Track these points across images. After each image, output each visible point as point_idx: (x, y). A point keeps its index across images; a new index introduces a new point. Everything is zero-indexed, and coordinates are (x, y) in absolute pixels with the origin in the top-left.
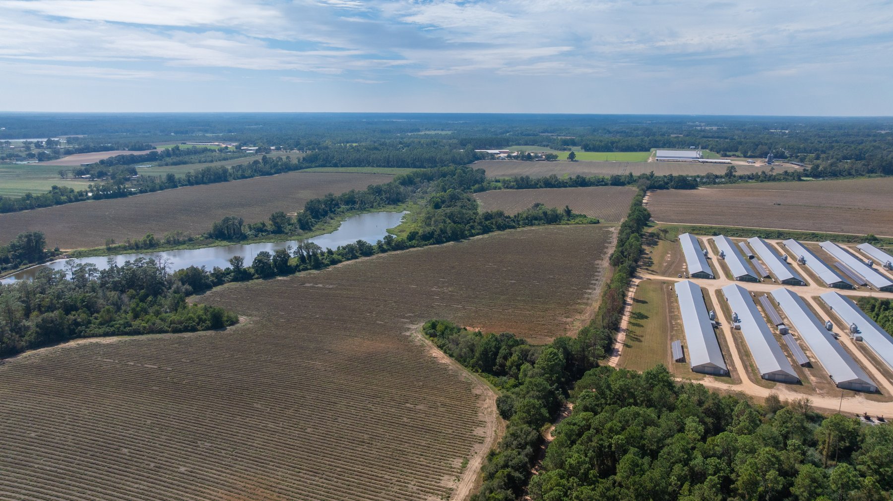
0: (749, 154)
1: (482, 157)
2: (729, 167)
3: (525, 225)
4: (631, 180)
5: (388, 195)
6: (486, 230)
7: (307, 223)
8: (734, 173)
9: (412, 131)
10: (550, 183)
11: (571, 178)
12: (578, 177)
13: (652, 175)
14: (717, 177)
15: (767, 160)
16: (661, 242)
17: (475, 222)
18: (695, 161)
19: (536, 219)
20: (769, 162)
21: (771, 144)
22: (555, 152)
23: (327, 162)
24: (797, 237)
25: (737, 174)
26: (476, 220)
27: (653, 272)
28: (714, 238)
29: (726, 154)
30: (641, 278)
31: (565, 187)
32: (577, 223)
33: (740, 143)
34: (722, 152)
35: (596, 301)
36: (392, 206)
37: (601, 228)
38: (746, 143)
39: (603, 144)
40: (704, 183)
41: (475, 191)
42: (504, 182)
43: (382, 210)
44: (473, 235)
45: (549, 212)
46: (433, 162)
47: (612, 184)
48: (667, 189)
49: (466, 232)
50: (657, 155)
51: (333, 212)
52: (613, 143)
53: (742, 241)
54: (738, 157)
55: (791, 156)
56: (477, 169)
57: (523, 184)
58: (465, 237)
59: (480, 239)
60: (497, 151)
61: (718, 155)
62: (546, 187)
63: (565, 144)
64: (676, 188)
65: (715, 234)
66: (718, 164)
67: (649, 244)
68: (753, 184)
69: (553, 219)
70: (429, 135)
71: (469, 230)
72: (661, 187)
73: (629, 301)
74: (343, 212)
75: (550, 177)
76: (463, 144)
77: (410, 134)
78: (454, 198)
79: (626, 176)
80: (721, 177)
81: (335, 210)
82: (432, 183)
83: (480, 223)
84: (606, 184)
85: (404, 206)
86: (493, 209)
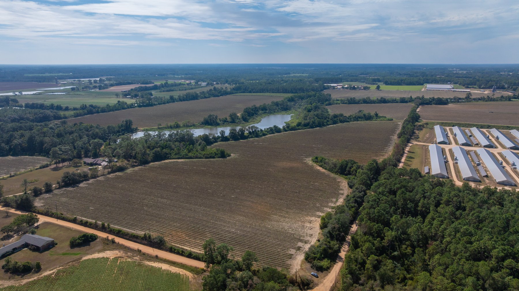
0: (482, 87)
1: (328, 88)
2: (467, 94)
3: (354, 120)
4: (411, 100)
5: (282, 106)
6: (335, 123)
7: (246, 118)
8: (470, 97)
9: (286, 74)
10: (366, 101)
11: (378, 99)
12: (382, 98)
13: (423, 97)
14: (460, 99)
15: (492, 90)
16: (424, 129)
17: (329, 119)
18: (449, 90)
19: (360, 118)
20: (493, 91)
21: (498, 81)
22: (368, 86)
24: (498, 128)
25: (472, 97)
26: (330, 118)
27: (419, 141)
28: (452, 128)
29: (468, 87)
30: (413, 143)
31: (375, 103)
32: (381, 120)
33: (478, 80)
34: (466, 86)
35: (390, 152)
36: (284, 112)
37: (393, 123)
38: (482, 81)
39: (396, 81)
40: (452, 102)
41: (326, 105)
42: (342, 100)
44: (328, 125)
45: (367, 115)
46: (302, 90)
47: (400, 102)
48: (431, 104)
49: (325, 123)
50: (427, 87)
51: (257, 114)
52: (402, 80)
53: (467, 129)
54: (475, 88)
55: (508, 87)
56: (326, 94)
57: (352, 102)
58: (324, 126)
59: (332, 127)
60: (336, 85)
61: (463, 87)
62: (364, 103)
63: (374, 81)
64: (436, 104)
65: (453, 126)
66: (462, 91)
67: (418, 130)
68: (480, 102)
69: (368, 118)
70: (296, 76)
71: (326, 122)
72: (427, 104)
73: (406, 152)
74: (261, 114)
75: (367, 98)
76: (317, 80)
77: (285, 76)
78: (316, 108)
79: (408, 98)
80: (463, 99)
82: (304, 101)
83: (332, 119)
84: (397, 102)
85: (290, 112)
86: (338, 112)
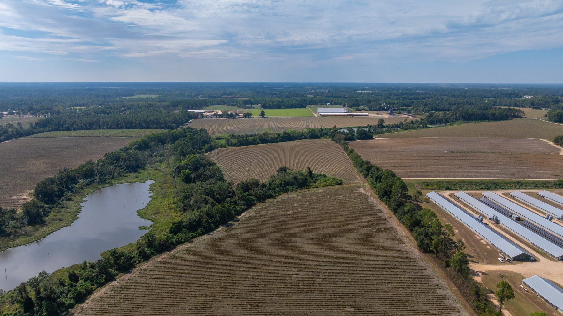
5: (127, 163)
9: (128, 95)
10: (264, 139)
15: (390, 112)
20: (392, 114)
23: (59, 126)
36: (134, 175)
41: (206, 151)
43: (124, 181)
56: (200, 129)
57: (244, 141)
60: (203, 111)
62: (262, 143)
70: (142, 99)
74: (82, 188)
77: (127, 98)
81: (72, 187)
82: (167, 147)
85: (145, 174)
